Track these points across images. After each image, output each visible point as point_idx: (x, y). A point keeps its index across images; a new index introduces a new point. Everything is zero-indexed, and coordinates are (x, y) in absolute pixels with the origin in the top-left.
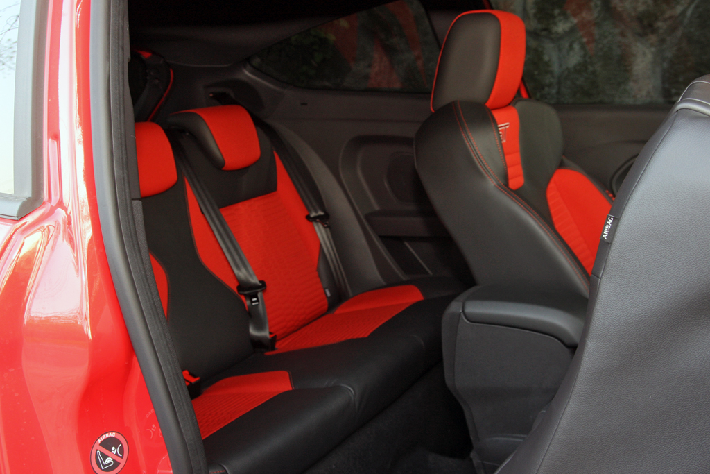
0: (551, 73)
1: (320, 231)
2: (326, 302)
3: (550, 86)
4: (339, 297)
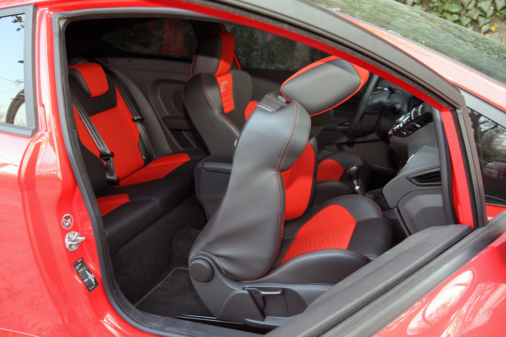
0: (258, 44)
1: (140, 127)
2: (143, 161)
3: (257, 50)
4: (149, 159)
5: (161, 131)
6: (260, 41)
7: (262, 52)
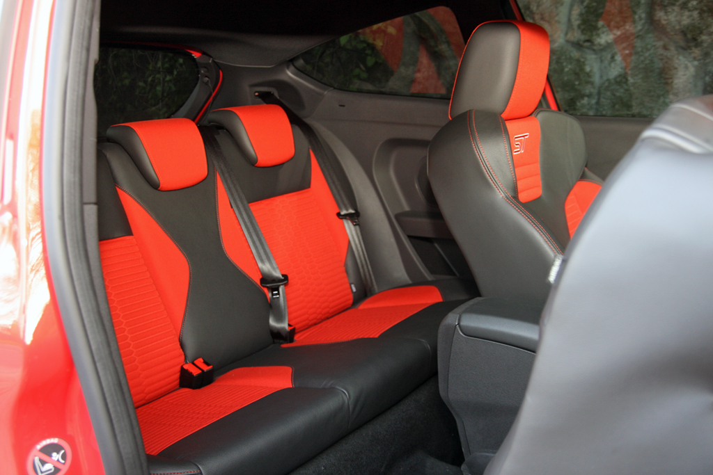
0: (592, 83)
1: (350, 228)
2: (351, 296)
3: (589, 96)
4: (364, 292)
5: (392, 240)
6: (597, 79)
7: (599, 99)
